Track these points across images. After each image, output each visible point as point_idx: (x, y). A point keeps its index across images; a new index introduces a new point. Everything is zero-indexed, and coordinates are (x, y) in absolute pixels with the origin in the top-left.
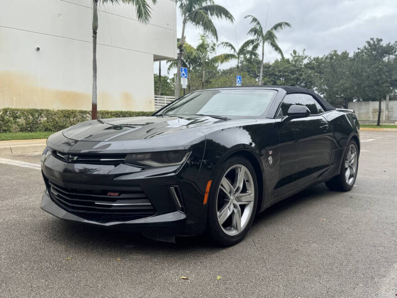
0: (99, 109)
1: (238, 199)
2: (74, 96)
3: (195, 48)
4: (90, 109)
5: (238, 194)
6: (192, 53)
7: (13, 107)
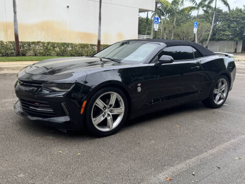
0: (102, 43)
1: (111, 111)
2: (88, 35)
3: (171, 3)
4: (96, 43)
5: (111, 108)
6: (168, 6)
7: (54, 41)
